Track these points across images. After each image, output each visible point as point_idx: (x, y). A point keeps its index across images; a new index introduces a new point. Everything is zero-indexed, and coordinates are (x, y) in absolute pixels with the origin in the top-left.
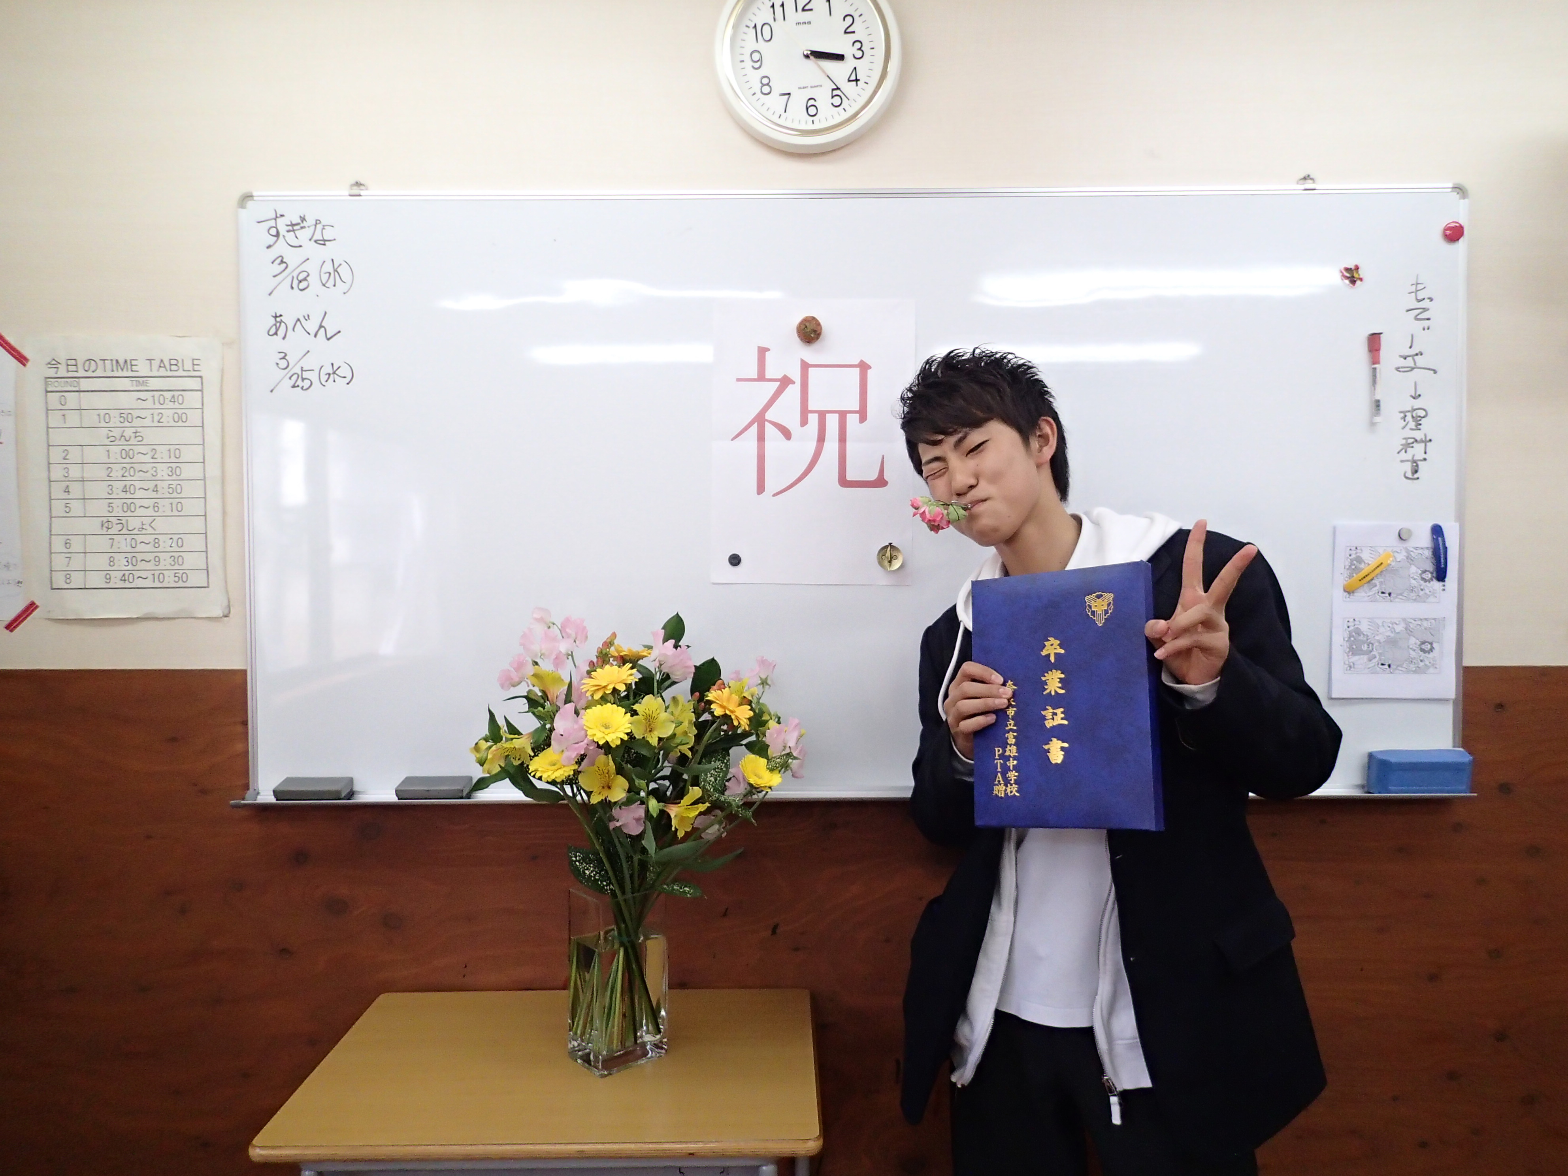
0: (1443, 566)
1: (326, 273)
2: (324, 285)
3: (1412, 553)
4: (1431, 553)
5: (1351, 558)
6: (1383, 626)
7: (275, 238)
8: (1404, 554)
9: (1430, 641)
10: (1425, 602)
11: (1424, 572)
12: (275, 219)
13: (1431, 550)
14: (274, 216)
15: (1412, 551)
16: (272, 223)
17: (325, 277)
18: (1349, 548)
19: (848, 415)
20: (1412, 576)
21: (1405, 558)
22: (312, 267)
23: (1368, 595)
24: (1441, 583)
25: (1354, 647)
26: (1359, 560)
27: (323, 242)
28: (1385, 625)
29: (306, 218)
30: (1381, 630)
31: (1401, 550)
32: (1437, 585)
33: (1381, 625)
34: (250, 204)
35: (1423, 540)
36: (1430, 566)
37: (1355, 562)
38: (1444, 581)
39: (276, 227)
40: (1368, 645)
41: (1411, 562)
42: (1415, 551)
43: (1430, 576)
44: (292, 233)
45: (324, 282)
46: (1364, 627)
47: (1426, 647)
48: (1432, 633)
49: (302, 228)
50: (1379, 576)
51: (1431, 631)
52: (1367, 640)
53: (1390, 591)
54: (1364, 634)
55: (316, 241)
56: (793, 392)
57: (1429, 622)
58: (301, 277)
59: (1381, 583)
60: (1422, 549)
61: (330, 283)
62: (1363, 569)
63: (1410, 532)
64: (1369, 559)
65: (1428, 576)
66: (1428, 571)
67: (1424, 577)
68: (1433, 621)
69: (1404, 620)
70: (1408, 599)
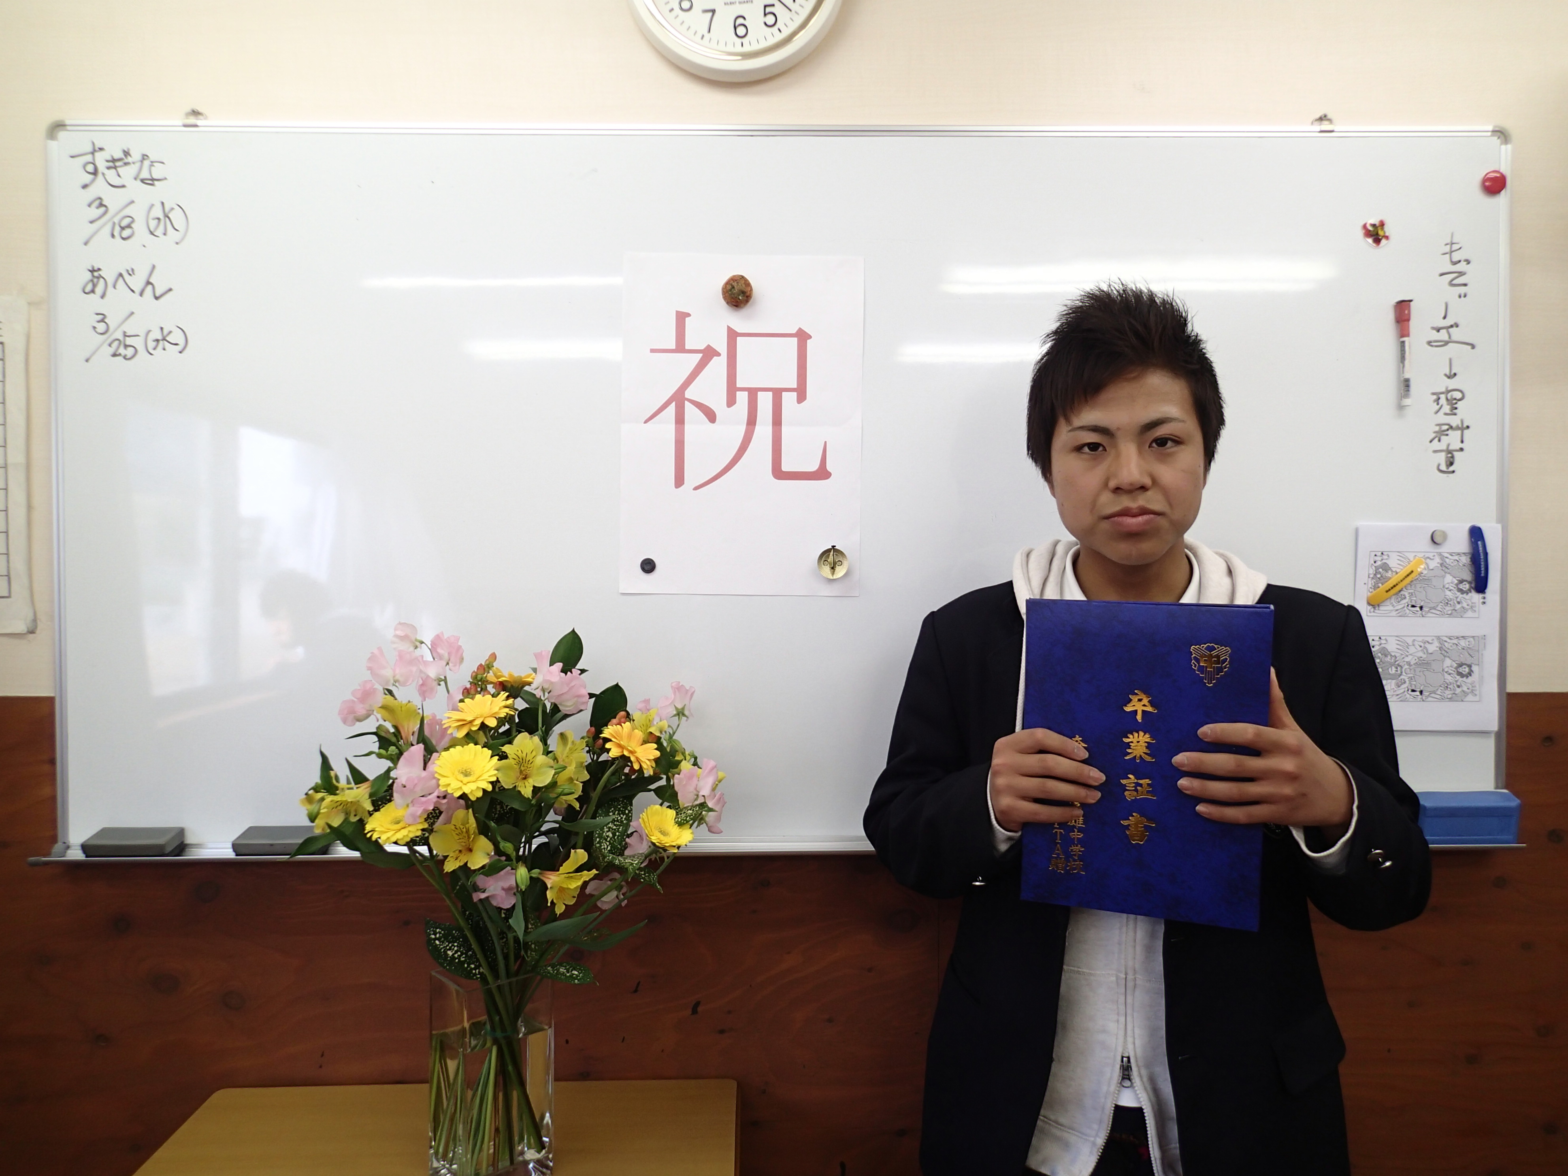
0: (1483, 575)
1: (154, 219)
2: (152, 233)
4: (1469, 560)
5: (1376, 565)
6: (1414, 645)
7: (92, 177)
9: (1468, 663)
11: (1461, 581)
12: (93, 153)
13: (1469, 556)
14: (90, 149)
16: (89, 158)
17: (153, 224)
18: (1374, 554)
19: (784, 394)
20: (1447, 586)
21: (1439, 565)
22: (137, 212)
24: (1481, 595)
26: (1386, 567)
27: (151, 181)
28: (1416, 644)
29: (131, 153)
30: (1412, 649)
33: (1411, 644)
34: (62, 135)
37: (1381, 570)
39: (94, 164)
40: (1397, 668)
41: (1447, 570)
44: (113, 171)
45: (152, 230)
46: (1392, 647)
49: (126, 164)
50: (1408, 587)
52: (1395, 662)
53: (1422, 604)
55: (142, 181)
56: (719, 364)
58: (125, 223)
60: (1459, 554)
61: (159, 232)
62: (1390, 578)
63: (1444, 535)
64: (1398, 567)
66: (1465, 580)
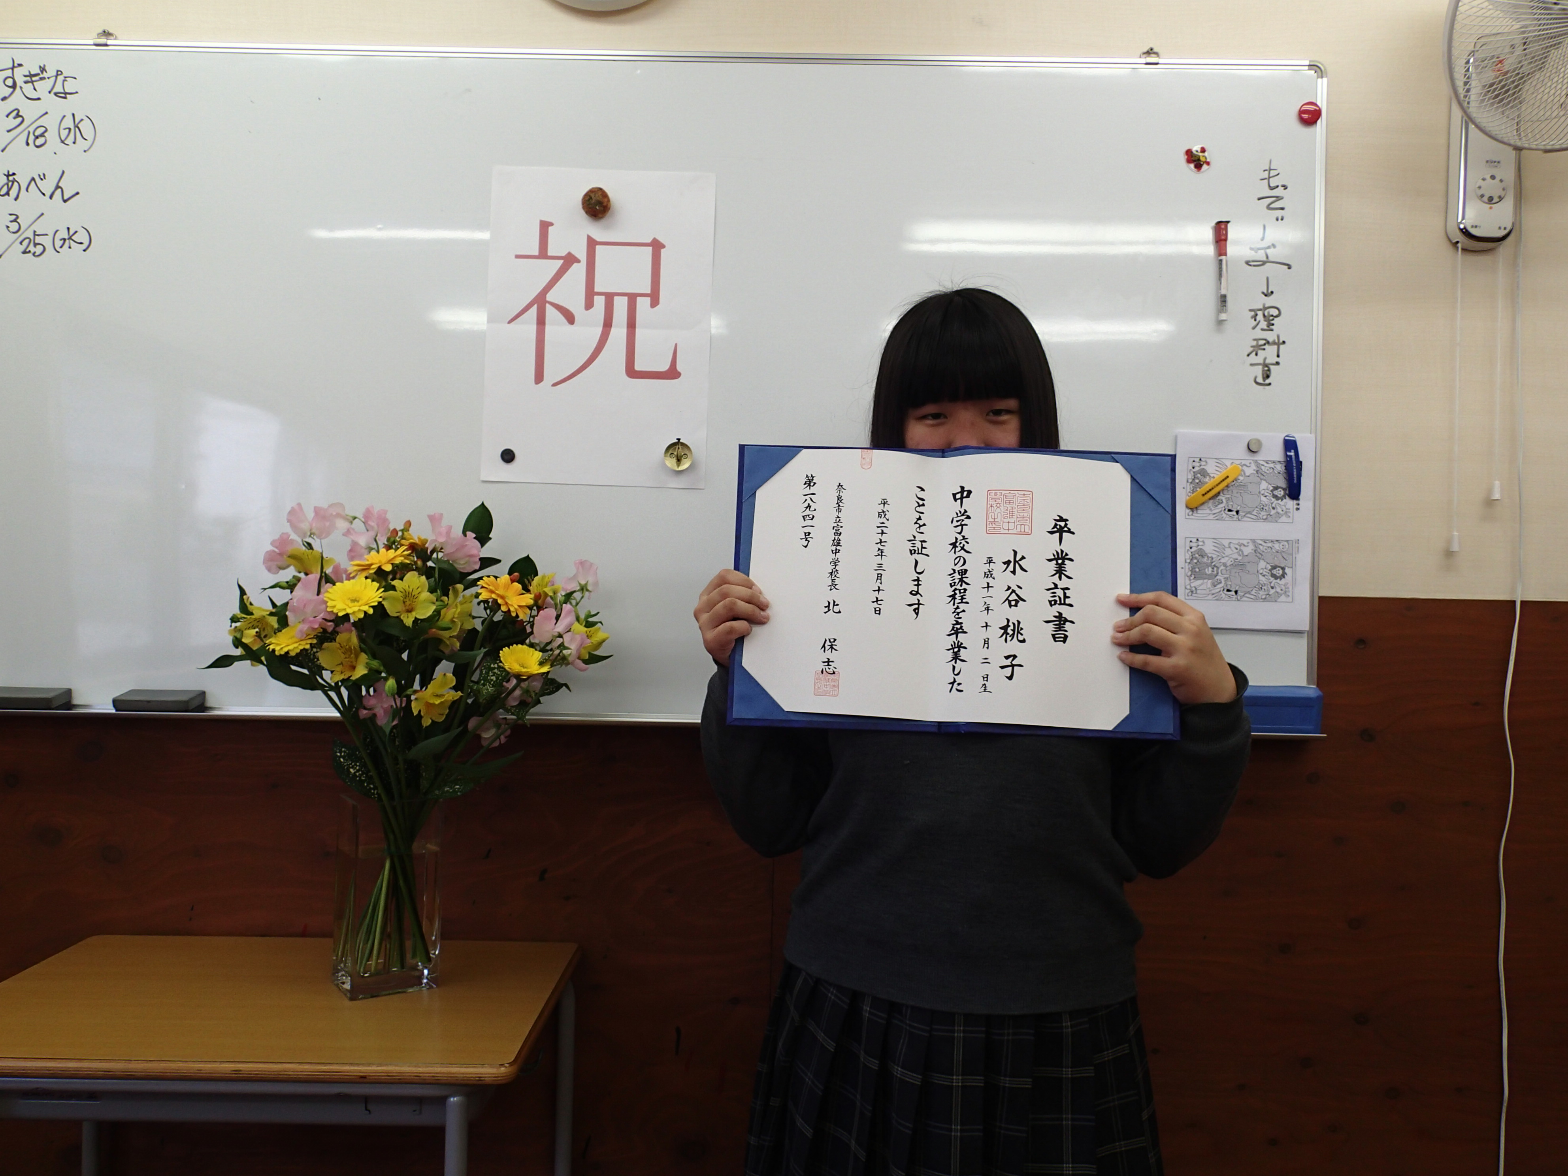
0: (1295, 481)
1: (65, 129)
2: (63, 142)
3: (1262, 467)
4: (1284, 468)
5: (1194, 470)
6: (1230, 547)
7: (11, 90)
8: (1253, 467)
9: (1282, 566)
10: (1277, 522)
11: (1276, 488)
12: (13, 69)
13: (1284, 464)
14: (11, 66)
15: (1262, 465)
16: (9, 73)
17: (64, 133)
18: (1193, 459)
19: (639, 299)
20: (1262, 492)
21: (1255, 472)
22: (51, 122)
23: (1214, 512)
24: (1295, 502)
25: (1197, 570)
26: (1204, 473)
27: (63, 95)
28: (1232, 545)
29: (47, 69)
30: (1228, 552)
31: (1250, 463)
32: (1290, 503)
33: (1227, 545)
35: (1274, 453)
36: (1282, 482)
37: (1199, 475)
38: (1299, 500)
39: (13, 78)
40: (1213, 569)
41: (1262, 477)
42: (1266, 465)
43: (1282, 493)
44: (31, 84)
45: (63, 138)
46: (1209, 548)
47: (1278, 572)
48: (1285, 557)
49: (42, 79)
50: (1225, 492)
51: (1284, 555)
52: (1212, 563)
53: (1238, 508)
54: (1208, 557)
55: (56, 94)
56: (578, 271)
57: (1282, 544)
58: (39, 132)
59: (1228, 499)
60: (1274, 462)
61: (69, 140)
62: (1206, 483)
63: (1259, 443)
64: (1215, 473)
65: (1280, 493)
66: (1280, 487)
67: (1276, 494)
68: (1286, 543)
69: (1254, 541)
70: (1258, 518)
